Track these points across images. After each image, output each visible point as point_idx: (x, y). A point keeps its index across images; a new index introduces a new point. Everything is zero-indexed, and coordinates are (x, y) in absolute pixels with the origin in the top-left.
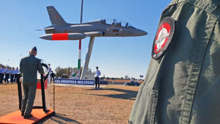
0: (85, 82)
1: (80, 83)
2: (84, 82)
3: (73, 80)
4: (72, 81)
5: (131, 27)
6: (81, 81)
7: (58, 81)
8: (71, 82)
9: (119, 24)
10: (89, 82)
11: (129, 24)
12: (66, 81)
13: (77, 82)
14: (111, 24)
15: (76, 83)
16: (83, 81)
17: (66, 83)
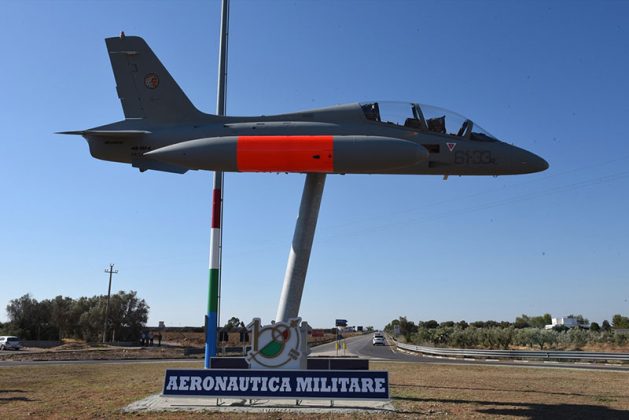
0: (334, 380)
1: (309, 389)
2: (329, 383)
3: (269, 375)
4: (265, 379)
5: (483, 138)
6: (316, 380)
7: (189, 383)
8: (260, 385)
9: (438, 125)
10: (360, 384)
11: (478, 126)
12: (233, 379)
13: (293, 384)
14: (402, 123)
15: (289, 389)
16: (324, 380)
17: (236, 389)
